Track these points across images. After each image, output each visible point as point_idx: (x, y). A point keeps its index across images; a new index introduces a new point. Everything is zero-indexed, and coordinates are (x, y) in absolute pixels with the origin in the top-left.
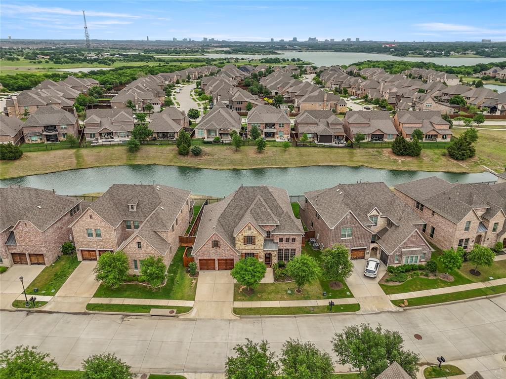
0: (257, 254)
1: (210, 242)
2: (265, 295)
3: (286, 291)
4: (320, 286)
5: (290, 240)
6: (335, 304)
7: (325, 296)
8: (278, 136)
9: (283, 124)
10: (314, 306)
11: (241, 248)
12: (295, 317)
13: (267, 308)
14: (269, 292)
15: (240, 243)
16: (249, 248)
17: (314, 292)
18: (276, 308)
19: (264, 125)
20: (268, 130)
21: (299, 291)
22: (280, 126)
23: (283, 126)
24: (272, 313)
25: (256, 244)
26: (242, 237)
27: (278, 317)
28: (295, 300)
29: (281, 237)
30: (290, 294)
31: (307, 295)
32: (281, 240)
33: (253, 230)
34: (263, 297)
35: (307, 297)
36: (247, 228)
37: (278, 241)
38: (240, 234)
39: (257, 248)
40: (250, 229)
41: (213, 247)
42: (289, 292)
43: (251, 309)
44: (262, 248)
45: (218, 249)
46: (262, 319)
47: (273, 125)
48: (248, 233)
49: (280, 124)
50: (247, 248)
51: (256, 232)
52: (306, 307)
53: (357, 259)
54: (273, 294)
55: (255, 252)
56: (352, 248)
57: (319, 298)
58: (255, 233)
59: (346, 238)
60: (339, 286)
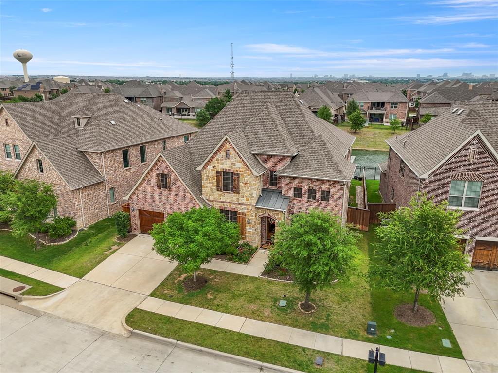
0: (243, 214)
1: (153, 174)
2: (221, 298)
3: (276, 300)
4: (368, 307)
5: (319, 196)
6: (387, 362)
7: (372, 334)
8: (388, 120)
9: (396, 104)
10: (329, 354)
11: (212, 198)
12: (261, 369)
13: (205, 326)
14: (237, 293)
15: (209, 185)
16: (227, 200)
17: (346, 318)
18: (226, 332)
19: (369, 105)
20: (374, 111)
21: (307, 307)
22: (392, 107)
23: (396, 107)
24: (208, 342)
25: (241, 191)
26: (214, 173)
27: (216, 356)
28: (286, 324)
29: (297, 184)
30: (281, 309)
31: (323, 321)
32: (298, 192)
33: (234, 158)
34: (215, 302)
35: (323, 325)
36: (223, 153)
37: (291, 193)
38: (210, 167)
39: (243, 200)
40: (228, 156)
41: (159, 187)
42: (283, 303)
43: (168, 320)
44: (254, 202)
45: (167, 192)
46: (176, 350)
47: (383, 104)
48: (225, 165)
49: (392, 104)
50: (223, 199)
51: (241, 165)
52: (304, 349)
53: (489, 269)
54: (242, 300)
55: (240, 209)
56: (478, 238)
57: (352, 335)
58: (239, 165)
59: (463, 208)
60: (423, 318)
